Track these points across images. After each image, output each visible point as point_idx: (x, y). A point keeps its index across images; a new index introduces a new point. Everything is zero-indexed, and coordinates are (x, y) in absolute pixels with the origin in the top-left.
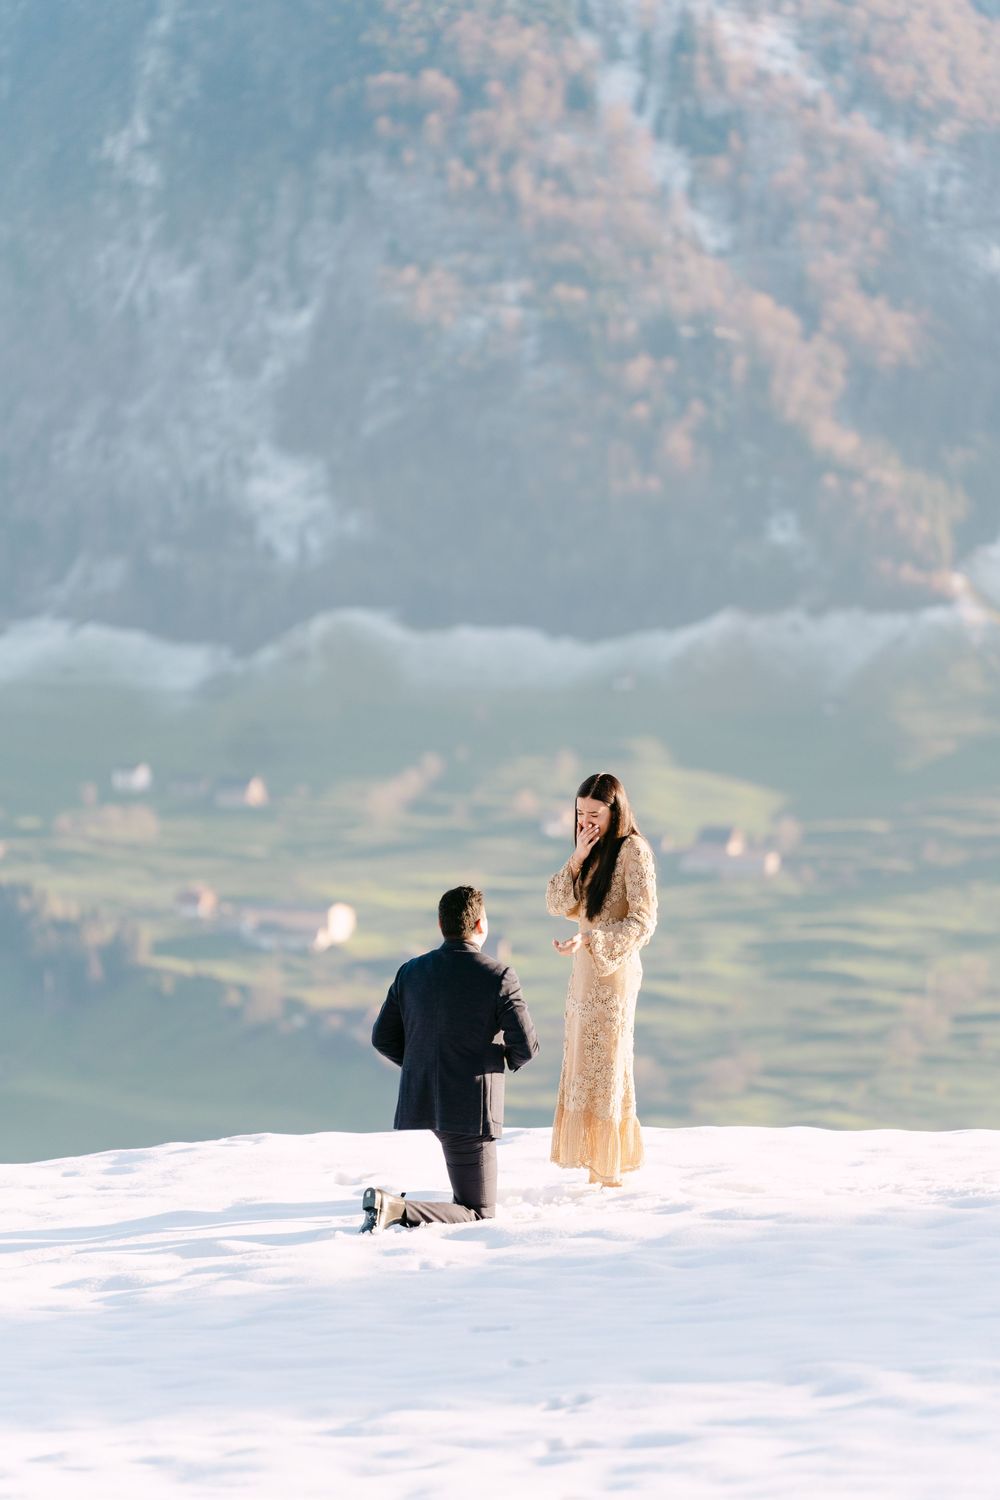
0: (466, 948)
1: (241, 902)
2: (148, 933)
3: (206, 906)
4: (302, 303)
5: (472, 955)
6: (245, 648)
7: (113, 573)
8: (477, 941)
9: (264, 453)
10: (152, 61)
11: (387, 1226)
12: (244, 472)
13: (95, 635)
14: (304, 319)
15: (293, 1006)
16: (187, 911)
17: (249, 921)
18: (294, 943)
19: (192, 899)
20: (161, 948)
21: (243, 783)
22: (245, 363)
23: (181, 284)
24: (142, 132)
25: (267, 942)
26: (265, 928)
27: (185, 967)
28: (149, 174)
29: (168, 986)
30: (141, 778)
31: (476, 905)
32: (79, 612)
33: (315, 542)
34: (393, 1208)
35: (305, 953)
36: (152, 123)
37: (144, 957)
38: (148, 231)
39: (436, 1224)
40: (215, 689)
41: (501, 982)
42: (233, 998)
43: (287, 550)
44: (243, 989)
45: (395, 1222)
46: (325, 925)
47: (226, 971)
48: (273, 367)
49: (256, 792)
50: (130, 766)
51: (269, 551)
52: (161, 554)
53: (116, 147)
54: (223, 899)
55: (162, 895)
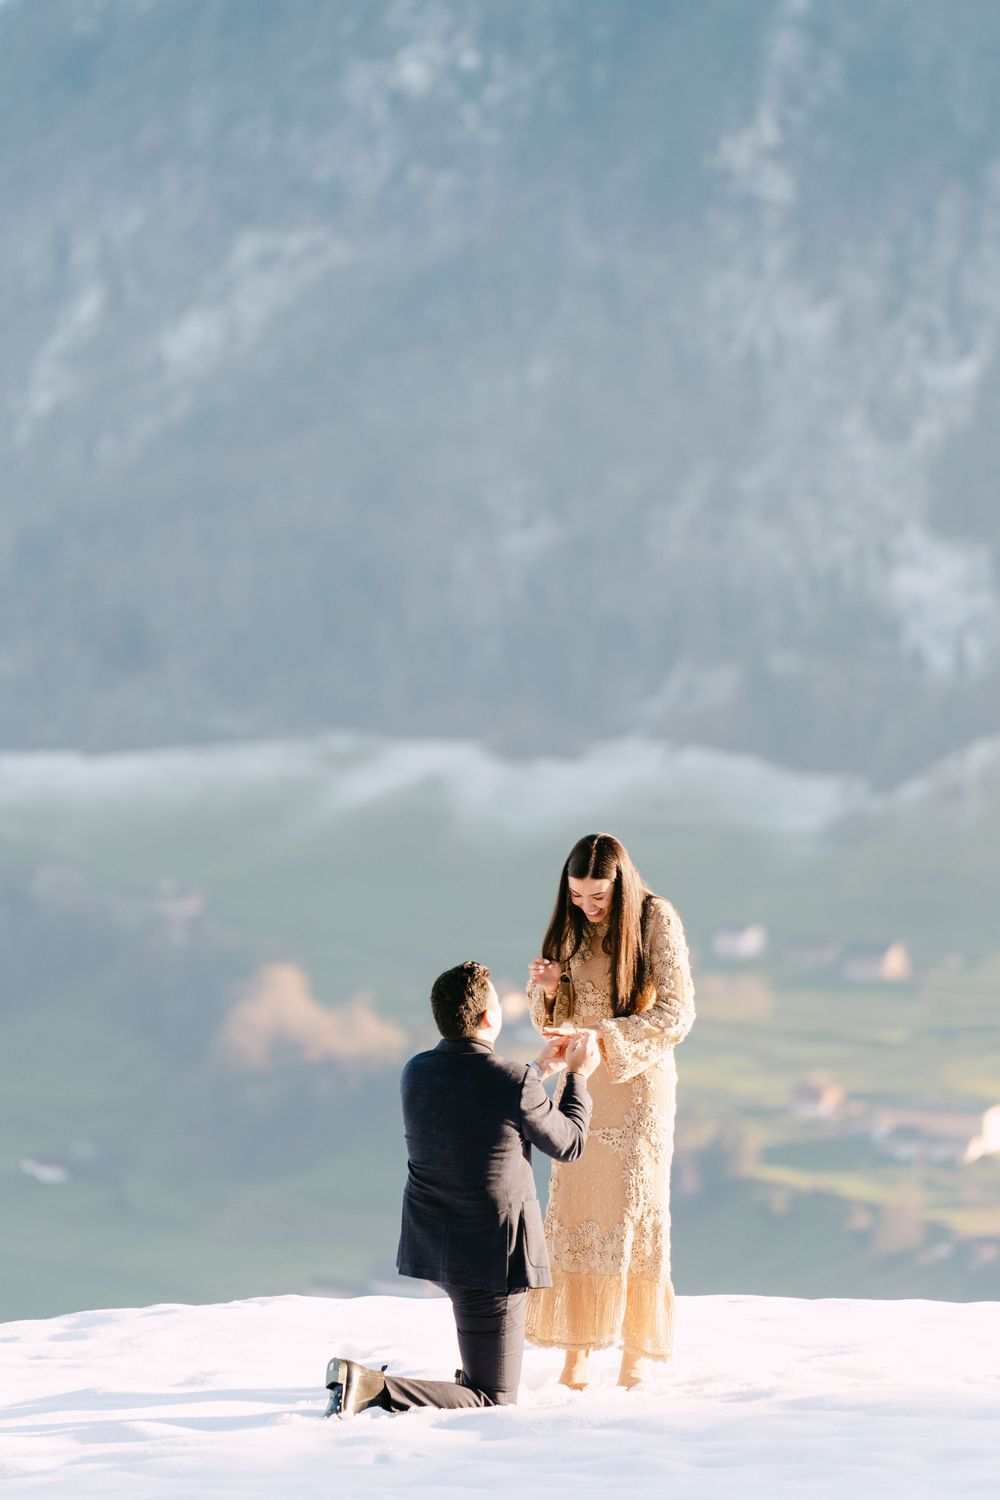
0: (473, 1049)
1: (877, 1099)
2: (756, 1137)
3: (829, 1104)
4: (965, 350)
5: (484, 1057)
6: (886, 782)
7: (721, 684)
8: (486, 1037)
9: (915, 537)
10: (784, 47)
11: (361, 1409)
12: (888, 559)
13: (698, 762)
14: (966, 373)
15: (936, 1232)
16: (807, 1111)
17: (883, 1124)
18: (940, 1152)
19: (812, 1094)
20: (774, 1155)
21: (879, 950)
22: (891, 424)
23: (814, 324)
24: (768, 131)
25: (905, 1150)
26: (904, 1133)
27: (801, 1180)
28: (777, 187)
29: (779, 1204)
30: (751, 942)
31: (478, 994)
32: (682, 732)
33: (975, 649)
34: (366, 1385)
35: (951, 1165)
36: (784, 124)
37: (749, 1166)
38: (775, 256)
39: (431, 1409)
40: (847, 832)
41: (521, 1090)
42: (861, 1220)
43: (940, 660)
44: (874, 1209)
45: (371, 1404)
46: (978, 1132)
47: (852, 1186)
48: (927, 431)
49: (895, 963)
50: (739, 927)
51: (918, 661)
52: (783, 662)
53: (738, 152)
54: (851, 1096)
55: (773, 1089)
